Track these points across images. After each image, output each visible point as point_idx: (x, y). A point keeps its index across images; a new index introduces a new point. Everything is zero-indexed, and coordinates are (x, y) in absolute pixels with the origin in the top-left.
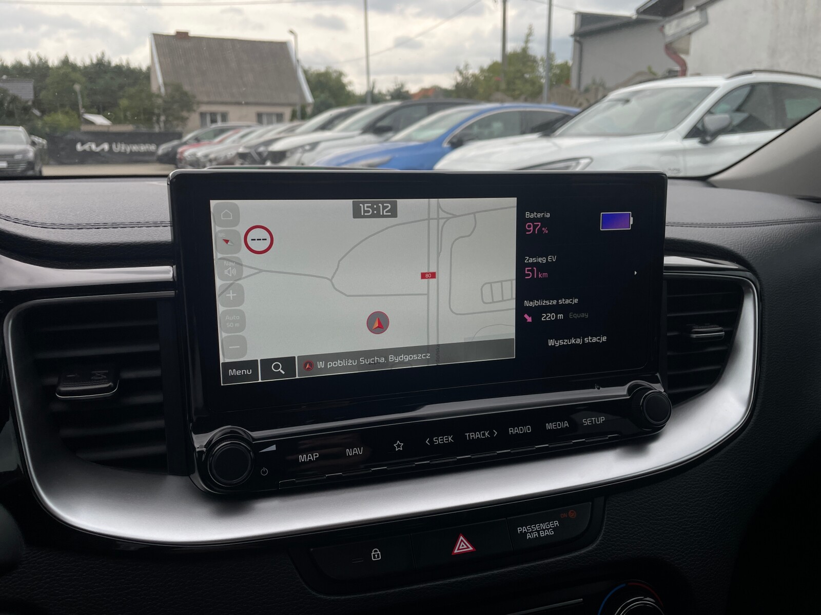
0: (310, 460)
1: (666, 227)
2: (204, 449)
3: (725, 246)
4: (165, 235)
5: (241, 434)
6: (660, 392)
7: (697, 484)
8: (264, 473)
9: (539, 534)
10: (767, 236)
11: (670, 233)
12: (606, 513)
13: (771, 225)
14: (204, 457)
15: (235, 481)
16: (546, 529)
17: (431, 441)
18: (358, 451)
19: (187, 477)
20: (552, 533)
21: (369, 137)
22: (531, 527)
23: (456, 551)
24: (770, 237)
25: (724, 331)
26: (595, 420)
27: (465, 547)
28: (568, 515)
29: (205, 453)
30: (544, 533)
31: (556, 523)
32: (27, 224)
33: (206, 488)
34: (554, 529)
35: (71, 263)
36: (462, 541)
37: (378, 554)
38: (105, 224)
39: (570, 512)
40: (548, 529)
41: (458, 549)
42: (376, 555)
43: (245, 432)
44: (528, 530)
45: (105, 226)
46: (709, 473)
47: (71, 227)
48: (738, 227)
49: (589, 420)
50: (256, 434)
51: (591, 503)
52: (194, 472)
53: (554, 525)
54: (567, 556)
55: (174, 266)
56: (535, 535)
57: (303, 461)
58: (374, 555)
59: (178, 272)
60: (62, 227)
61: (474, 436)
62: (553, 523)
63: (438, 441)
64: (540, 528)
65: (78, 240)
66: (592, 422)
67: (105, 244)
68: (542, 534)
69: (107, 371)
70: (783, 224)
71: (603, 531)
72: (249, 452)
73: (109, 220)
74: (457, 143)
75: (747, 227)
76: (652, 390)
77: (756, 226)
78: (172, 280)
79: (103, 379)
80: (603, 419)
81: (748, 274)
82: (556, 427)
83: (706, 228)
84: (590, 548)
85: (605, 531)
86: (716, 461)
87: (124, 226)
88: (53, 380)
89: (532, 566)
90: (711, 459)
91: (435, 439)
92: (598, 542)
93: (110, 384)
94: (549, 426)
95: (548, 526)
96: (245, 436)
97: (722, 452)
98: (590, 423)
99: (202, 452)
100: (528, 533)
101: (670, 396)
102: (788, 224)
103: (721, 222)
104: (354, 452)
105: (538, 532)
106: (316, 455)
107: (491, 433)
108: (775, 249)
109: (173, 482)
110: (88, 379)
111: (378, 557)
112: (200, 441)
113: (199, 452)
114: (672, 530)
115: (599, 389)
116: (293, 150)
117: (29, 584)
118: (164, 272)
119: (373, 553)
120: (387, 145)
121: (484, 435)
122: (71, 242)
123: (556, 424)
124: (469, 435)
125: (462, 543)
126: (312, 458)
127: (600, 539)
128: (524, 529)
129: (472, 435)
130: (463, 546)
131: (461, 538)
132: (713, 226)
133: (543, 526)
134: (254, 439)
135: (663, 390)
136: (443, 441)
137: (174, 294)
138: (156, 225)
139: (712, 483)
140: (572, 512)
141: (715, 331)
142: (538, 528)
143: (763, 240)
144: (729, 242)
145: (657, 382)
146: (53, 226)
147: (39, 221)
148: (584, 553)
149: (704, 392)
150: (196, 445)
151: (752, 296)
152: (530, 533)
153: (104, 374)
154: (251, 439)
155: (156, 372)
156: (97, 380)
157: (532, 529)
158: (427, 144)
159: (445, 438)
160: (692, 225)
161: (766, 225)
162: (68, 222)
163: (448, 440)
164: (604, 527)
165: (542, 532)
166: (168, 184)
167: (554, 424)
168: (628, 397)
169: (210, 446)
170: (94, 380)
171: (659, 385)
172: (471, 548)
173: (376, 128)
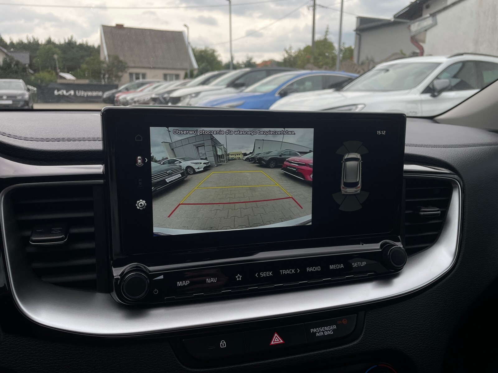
0: (184, 285)
1: (405, 147)
2: (119, 277)
3: (442, 159)
4: (98, 146)
5: (142, 268)
6: (400, 248)
7: (422, 304)
8: (156, 292)
9: (324, 333)
10: (468, 153)
11: (408, 150)
12: (366, 321)
13: (471, 147)
14: (119, 281)
15: (137, 297)
16: (328, 330)
17: (259, 275)
18: (213, 280)
19: (109, 294)
20: (332, 333)
21: (231, 90)
22: (319, 329)
23: (272, 343)
24: (470, 154)
25: (441, 211)
26: (360, 264)
27: (278, 340)
28: (342, 322)
29: (119, 279)
30: (327, 333)
31: (335, 327)
32: (15, 138)
33: (120, 301)
34: (333, 330)
35: (41, 162)
36: (276, 336)
37: (224, 344)
38: (63, 139)
39: (343, 321)
40: (329, 331)
41: (274, 342)
42: (223, 345)
43: (145, 267)
44: (317, 331)
45: (63, 140)
46: (429, 298)
47: (42, 140)
48: (450, 147)
49: (356, 264)
50: (151, 268)
51: (356, 315)
52: (113, 291)
53: (333, 328)
54: (341, 348)
55: (104, 165)
56: (322, 334)
57: (180, 285)
58: (222, 344)
59: (106, 168)
60: (37, 140)
61: (285, 272)
62: (333, 327)
63: (263, 275)
64: (325, 329)
65: (46, 148)
66: (358, 265)
67: (62, 151)
68: (326, 333)
69: (61, 228)
70: (478, 146)
71: (363, 332)
72: (147, 279)
73: (66, 136)
74: (283, 94)
75: (456, 147)
76: (395, 246)
77: (461, 147)
78: (102, 173)
79: (58, 233)
80: (365, 263)
81: (456, 176)
82: (336, 267)
83: (430, 148)
84: (355, 343)
85: (364, 332)
86: (434, 290)
87: (74, 140)
88: (28, 233)
89: (319, 353)
90: (431, 290)
91: (261, 274)
92: (360, 339)
93: (63, 236)
94: (332, 267)
95: (329, 329)
96: (145, 270)
97: (438, 285)
98: (356, 265)
99: (118, 278)
100: (317, 332)
101: (406, 250)
102: (481, 146)
103: (440, 144)
104: (211, 281)
105: (323, 332)
106: (188, 282)
107: (296, 271)
108: (473, 161)
109: (100, 297)
110: (50, 233)
111: (224, 346)
112: (117, 272)
113: (116, 279)
114: (406, 332)
115: (363, 245)
116: (185, 97)
117: (10, 357)
118: (98, 169)
119: (221, 343)
120: (242, 95)
121: (291, 271)
122: (42, 149)
123: (336, 266)
124: (282, 272)
125: (276, 338)
126: (185, 284)
127: (361, 337)
128: (315, 330)
129: (284, 271)
130: (277, 340)
131: (276, 335)
132: (435, 146)
133: (326, 328)
134: (150, 272)
135: (402, 246)
136: (266, 275)
137: (103, 182)
138: (94, 140)
139: (432, 304)
140: (345, 320)
141: (434, 211)
142: (323, 330)
143: (465, 156)
144: (445, 156)
145: (398, 241)
146: (32, 139)
147: (23, 136)
148: (352, 346)
149: (427, 248)
150: (114, 275)
151: (458, 190)
152: (318, 332)
153: (60, 230)
154: (148, 271)
155: (91, 230)
156: (55, 233)
157: (320, 330)
158: (265, 95)
159: (268, 273)
160: (421, 146)
161: (468, 147)
162: (41, 137)
163: (269, 275)
164: (364, 330)
165: (326, 332)
166: (101, 115)
167: (335, 266)
168: (381, 250)
169: (123, 275)
170: (53, 233)
171: (400, 243)
172: (282, 341)
173: (235, 84)
